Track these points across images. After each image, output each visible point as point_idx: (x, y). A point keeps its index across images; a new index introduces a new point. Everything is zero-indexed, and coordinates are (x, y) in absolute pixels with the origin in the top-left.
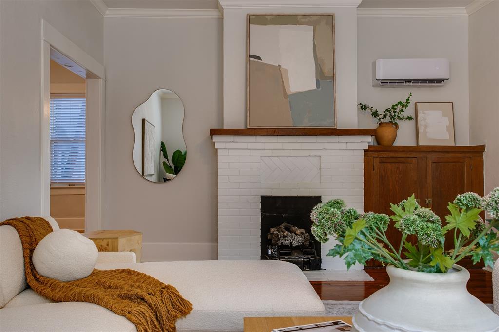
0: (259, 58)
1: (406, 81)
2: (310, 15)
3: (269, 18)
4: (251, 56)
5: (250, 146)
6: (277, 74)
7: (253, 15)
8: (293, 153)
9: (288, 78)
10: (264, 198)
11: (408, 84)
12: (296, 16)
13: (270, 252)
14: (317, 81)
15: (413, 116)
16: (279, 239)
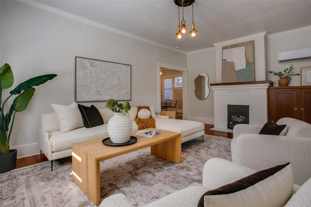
0: (226, 60)
1: (293, 60)
2: (244, 43)
3: (229, 47)
4: (223, 60)
5: (224, 88)
6: (232, 65)
7: (224, 47)
8: (239, 90)
9: (235, 66)
10: (228, 106)
11: (295, 60)
12: (239, 44)
13: (231, 123)
14: (246, 65)
15: (300, 74)
16: (233, 119)
